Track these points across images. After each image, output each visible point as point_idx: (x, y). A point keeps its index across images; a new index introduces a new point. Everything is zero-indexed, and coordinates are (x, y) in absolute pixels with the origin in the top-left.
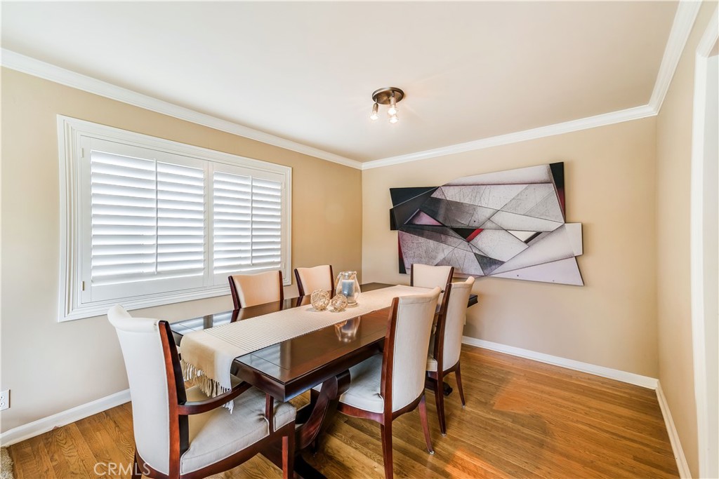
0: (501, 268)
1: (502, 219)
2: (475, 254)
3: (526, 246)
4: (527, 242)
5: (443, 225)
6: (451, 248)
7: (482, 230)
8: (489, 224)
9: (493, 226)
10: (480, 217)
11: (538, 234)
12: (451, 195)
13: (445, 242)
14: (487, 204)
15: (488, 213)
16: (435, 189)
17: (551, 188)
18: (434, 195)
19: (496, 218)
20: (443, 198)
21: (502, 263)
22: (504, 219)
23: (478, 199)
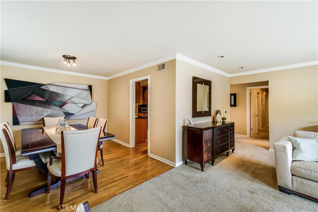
0: (74, 116)
1: (74, 100)
2: (64, 112)
3: (82, 108)
4: (82, 107)
5: (47, 101)
6: (52, 110)
7: (67, 103)
8: (69, 101)
9: (71, 102)
10: (66, 98)
11: (85, 105)
12: (52, 89)
13: (48, 108)
14: (69, 94)
15: (69, 98)
16: (43, 85)
17: (89, 92)
18: (42, 87)
19: (72, 99)
20: (48, 89)
21: (74, 114)
22: (75, 100)
23: (65, 92)
